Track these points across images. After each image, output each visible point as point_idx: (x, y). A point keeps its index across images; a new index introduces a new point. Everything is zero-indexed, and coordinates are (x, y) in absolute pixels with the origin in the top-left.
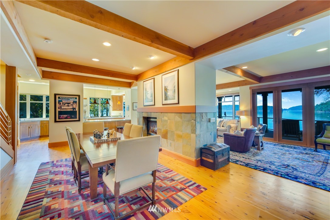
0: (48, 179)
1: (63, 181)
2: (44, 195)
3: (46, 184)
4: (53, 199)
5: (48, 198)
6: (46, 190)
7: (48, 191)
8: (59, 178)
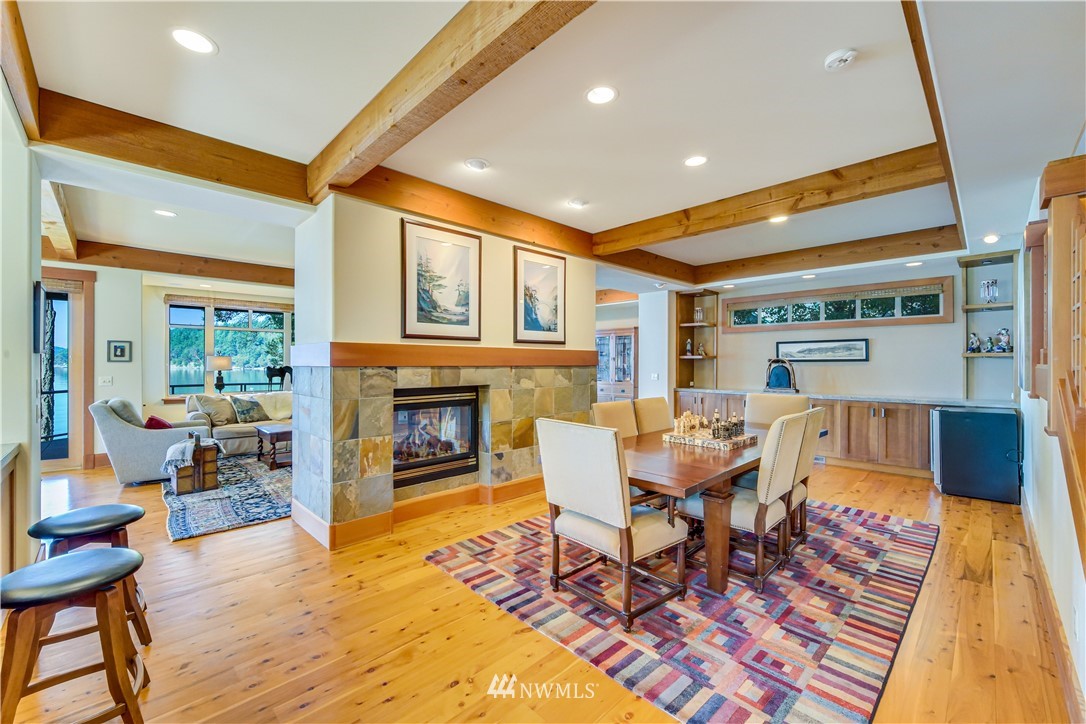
0: (847, 623)
1: (809, 585)
2: (871, 579)
3: (857, 606)
4: (857, 563)
5: (866, 571)
6: (863, 587)
7: (861, 583)
8: (812, 602)
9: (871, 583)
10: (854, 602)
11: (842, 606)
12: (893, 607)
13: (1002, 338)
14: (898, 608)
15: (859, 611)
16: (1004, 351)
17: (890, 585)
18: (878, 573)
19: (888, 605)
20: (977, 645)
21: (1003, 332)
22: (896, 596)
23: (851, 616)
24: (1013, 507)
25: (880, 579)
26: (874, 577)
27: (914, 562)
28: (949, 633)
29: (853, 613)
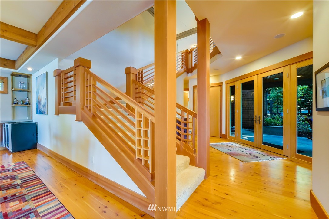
0: (32, 201)
3: (29, 194)
4: (10, 184)
5: (17, 184)
6: (23, 189)
7: (21, 188)
9: (24, 186)
10: (27, 194)
11: (24, 198)
12: (39, 187)
13: (27, 100)
14: (41, 186)
15: (32, 195)
16: (28, 104)
17: (31, 183)
18: (22, 182)
19: (37, 188)
20: (66, 181)
21: (27, 98)
22: (37, 184)
23: (31, 198)
24: (36, 149)
25: (25, 183)
26: (23, 184)
27: (29, 173)
28: (58, 183)
29: (30, 197)
